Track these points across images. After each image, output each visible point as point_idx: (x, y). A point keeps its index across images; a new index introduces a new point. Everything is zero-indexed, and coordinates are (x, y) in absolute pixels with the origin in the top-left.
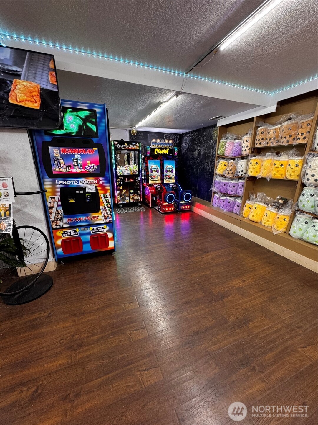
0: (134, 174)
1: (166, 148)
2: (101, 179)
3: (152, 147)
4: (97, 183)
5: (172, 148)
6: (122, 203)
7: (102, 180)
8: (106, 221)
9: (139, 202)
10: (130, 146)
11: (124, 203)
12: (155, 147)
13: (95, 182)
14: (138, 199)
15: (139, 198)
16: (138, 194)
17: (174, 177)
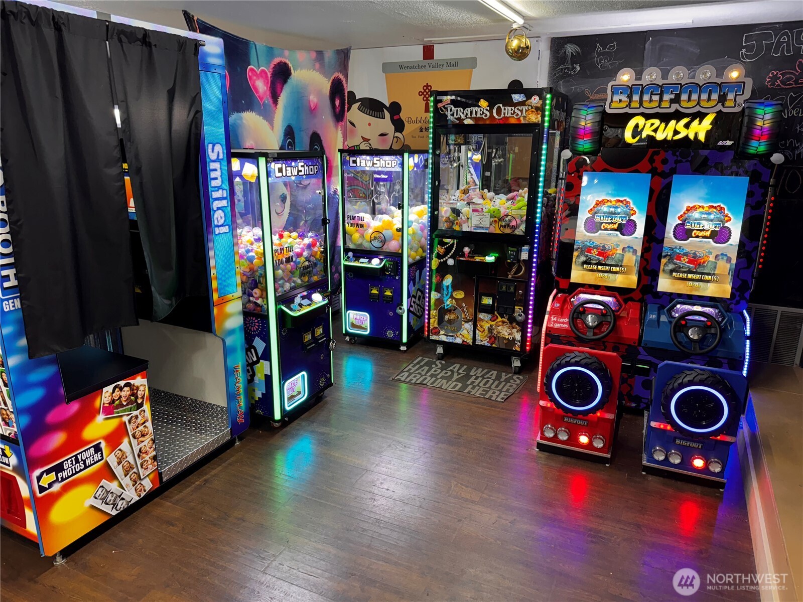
0: (508, 231)
1: (697, 109)
3: (608, 111)
5: (737, 109)
6: (444, 338)
9: (516, 354)
10: (499, 111)
11: (450, 340)
12: (628, 110)
14: (510, 337)
15: (518, 336)
16: (512, 320)
17: (728, 266)
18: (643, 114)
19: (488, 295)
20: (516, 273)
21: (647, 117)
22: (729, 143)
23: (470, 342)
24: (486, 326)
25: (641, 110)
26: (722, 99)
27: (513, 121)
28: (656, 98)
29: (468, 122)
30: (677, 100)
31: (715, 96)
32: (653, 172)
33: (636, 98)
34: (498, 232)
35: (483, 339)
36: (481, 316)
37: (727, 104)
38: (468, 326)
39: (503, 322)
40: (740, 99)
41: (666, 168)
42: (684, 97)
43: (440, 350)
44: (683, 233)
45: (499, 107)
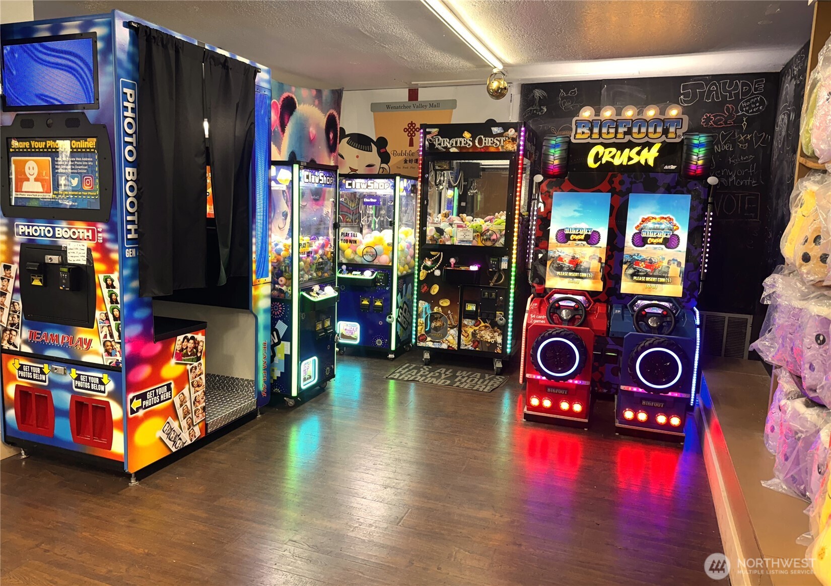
0: (489, 244)
1: (646, 139)
2: (101, 226)
3: (573, 141)
4: (91, 238)
5: (678, 140)
6: (430, 345)
8: (107, 361)
9: (498, 356)
10: (480, 142)
11: (437, 345)
12: (589, 140)
14: (492, 341)
15: (499, 340)
16: (494, 325)
17: (679, 269)
18: (602, 144)
19: (471, 302)
20: (497, 281)
21: (606, 146)
22: (673, 167)
23: (455, 347)
24: (470, 331)
25: (601, 140)
26: (666, 132)
27: (492, 150)
28: (612, 131)
29: (453, 150)
30: (629, 132)
31: (659, 130)
32: (613, 191)
33: (596, 130)
34: (480, 244)
35: (467, 344)
36: (466, 322)
37: (670, 135)
38: (453, 332)
39: (486, 327)
40: (680, 132)
41: (623, 188)
42: (635, 130)
43: (427, 356)
44: (640, 241)
45: (481, 138)
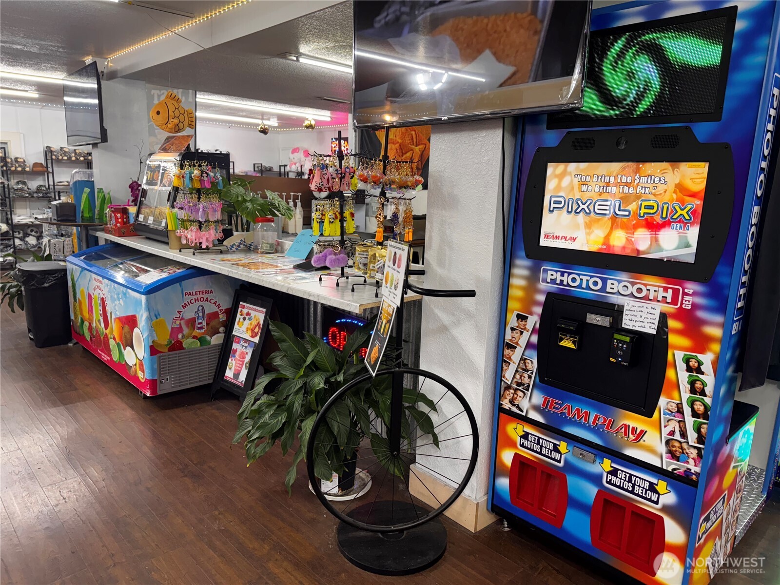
2: (691, 287)
4: (669, 300)
7: (694, 294)
8: (670, 465)
13: (665, 295)
